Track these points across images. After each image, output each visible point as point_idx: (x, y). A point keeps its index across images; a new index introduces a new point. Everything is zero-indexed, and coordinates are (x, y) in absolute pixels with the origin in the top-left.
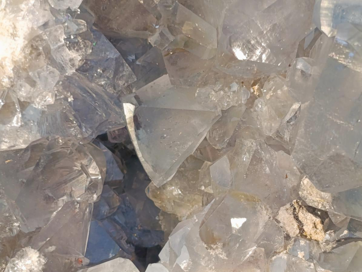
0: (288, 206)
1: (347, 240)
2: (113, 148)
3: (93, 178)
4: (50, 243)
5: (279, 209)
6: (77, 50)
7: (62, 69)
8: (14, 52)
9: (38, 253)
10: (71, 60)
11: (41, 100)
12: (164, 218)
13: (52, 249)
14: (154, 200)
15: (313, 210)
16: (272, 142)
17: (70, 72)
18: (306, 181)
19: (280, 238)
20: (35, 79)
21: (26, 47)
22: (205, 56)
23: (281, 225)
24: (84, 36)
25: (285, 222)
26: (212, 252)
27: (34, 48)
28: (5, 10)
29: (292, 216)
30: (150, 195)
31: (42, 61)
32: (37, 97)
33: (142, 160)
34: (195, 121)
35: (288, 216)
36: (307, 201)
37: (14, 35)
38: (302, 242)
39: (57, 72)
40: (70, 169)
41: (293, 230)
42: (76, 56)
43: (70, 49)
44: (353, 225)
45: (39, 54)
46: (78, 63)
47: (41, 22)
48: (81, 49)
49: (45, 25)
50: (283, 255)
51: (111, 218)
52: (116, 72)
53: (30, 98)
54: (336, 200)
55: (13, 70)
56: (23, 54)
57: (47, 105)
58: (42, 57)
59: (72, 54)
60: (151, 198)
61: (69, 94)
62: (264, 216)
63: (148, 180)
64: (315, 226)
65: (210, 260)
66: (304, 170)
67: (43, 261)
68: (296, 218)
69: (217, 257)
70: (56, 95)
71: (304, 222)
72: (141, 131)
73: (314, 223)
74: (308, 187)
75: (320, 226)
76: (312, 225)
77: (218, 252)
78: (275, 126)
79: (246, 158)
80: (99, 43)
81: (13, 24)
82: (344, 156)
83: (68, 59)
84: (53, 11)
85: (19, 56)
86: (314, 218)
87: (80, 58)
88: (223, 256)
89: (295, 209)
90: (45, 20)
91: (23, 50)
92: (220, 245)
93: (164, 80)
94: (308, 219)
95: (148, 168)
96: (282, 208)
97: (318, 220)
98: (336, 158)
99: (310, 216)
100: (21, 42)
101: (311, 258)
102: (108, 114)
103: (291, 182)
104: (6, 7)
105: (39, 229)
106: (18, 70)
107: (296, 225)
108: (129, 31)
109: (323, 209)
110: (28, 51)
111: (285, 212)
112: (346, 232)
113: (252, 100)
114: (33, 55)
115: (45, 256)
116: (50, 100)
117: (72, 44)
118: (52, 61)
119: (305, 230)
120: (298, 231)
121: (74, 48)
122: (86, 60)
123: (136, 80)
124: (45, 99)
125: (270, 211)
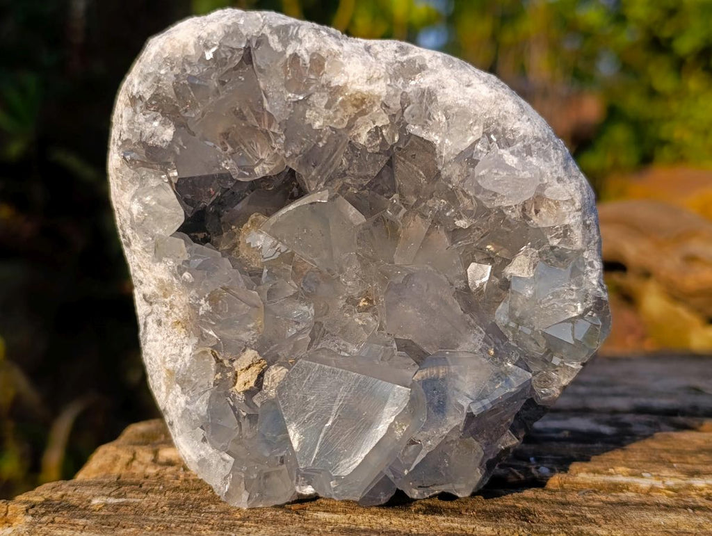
0: (259, 357)
1: (238, 416)
4: (181, 148)
5: (255, 350)
6: (368, 140)
7: (349, 129)
8: (355, 83)
9: (171, 140)
10: (359, 135)
11: (315, 117)
13: (177, 151)
14: (249, 222)
16: (317, 328)
17: (348, 137)
18: (284, 371)
19: (228, 356)
20: (333, 107)
21: (361, 93)
23: (242, 354)
24: (384, 144)
25: (245, 357)
26: (203, 301)
27: (363, 101)
28: (396, 62)
29: (251, 363)
31: (351, 110)
32: (317, 112)
33: (284, 211)
35: (251, 358)
36: (267, 372)
37: (370, 80)
38: (230, 374)
39: (344, 125)
41: (240, 365)
42: (363, 139)
43: (368, 133)
45: (357, 107)
46: (356, 142)
47: (389, 103)
48: (371, 143)
49: (386, 107)
53: (314, 106)
54: (273, 402)
55: (338, 86)
56: (354, 93)
57: (311, 124)
58: (355, 110)
59: (365, 136)
60: (250, 219)
61: (324, 142)
62: (247, 338)
63: (268, 215)
64: (246, 383)
65: (196, 299)
67: (164, 145)
68: (250, 366)
69: (199, 305)
70: (321, 130)
71: (248, 373)
73: (249, 382)
74: (279, 374)
75: (247, 387)
76: (246, 380)
77: (204, 307)
81: (382, 77)
83: (360, 131)
85: (352, 89)
86: (253, 381)
87: (362, 143)
88: (202, 311)
89: (258, 363)
90: (392, 106)
91: (357, 92)
92: (210, 308)
94: (251, 377)
96: (256, 352)
97: (252, 384)
99: (255, 378)
100: (365, 88)
101: (217, 384)
104: (399, 62)
105: (193, 134)
106: (338, 90)
107: (244, 366)
109: (263, 387)
110: (359, 96)
111: (254, 356)
112: (244, 414)
114: (355, 102)
115: (169, 146)
116: (317, 125)
117: (373, 134)
118: (353, 119)
119: (242, 375)
120: (239, 369)
121: (371, 137)
122: (361, 149)
124: (318, 120)
125: (252, 342)
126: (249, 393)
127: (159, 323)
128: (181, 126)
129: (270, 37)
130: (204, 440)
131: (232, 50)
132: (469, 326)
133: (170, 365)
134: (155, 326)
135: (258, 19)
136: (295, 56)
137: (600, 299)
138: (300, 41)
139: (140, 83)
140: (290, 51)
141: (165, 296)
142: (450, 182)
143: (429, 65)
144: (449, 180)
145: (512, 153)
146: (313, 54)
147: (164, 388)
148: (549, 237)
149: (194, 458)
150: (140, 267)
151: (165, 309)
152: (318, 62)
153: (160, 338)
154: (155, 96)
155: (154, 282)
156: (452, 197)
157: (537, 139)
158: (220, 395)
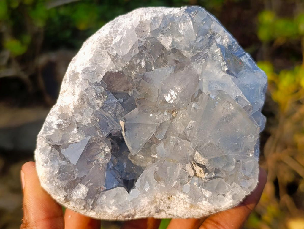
0: (190, 164)
1: (214, 178)
3: (107, 152)
4: (90, 182)
5: (186, 165)
6: (100, 100)
7: (94, 107)
8: (74, 101)
9: (85, 186)
10: (98, 104)
11: (86, 121)
12: (135, 168)
13: (91, 184)
14: (131, 160)
15: (199, 165)
16: (181, 136)
17: (97, 109)
18: (197, 153)
19: (186, 178)
20: (83, 112)
21: (79, 99)
22: (154, 101)
23: (187, 171)
24: (103, 94)
25: (189, 170)
26: (159, 184)
27: (82, 99)
28: (69, 83)
29: (192, 168)
30: (129, 158)
31: (86, 105)
32: (84, 120)
33: (128, 145)
34: (149, 128)
35: (189, 168)
36: (197, 161)
37: (73, 94)
38: (195, 178)
39: (92, 109)
40: (98, 150)
41: (192, 173)
42: (100, 102)
43: (97, 99)
45: (84, 102)
46: (101, 105)
47: (85, 88)
48: (102, 99)
49: (87, 89)
50: (188, 185)
51: (113, 168)
52: (116, 108)
53: (81, 121)
54: (210, 161)
55: (74, 109)
56: (78, 102)
57: (88, 124)
58: (86, 103)
59: (98, 101)
60: (130, 159)
61: (97, 119)
62: (180, 168)
63: (129, 152)
64: (201, 172)
65: (158, 187)
66: (196, 149)
67: (87, 190)
68: (193, 168)
69: (161, 186)
70: (92, 119)
71: (196, 170)
72: (126, 132)
73: (200, 170)
74: (198, 156)
75: (202, 172)
76: (199, 171)
77: (162, 184)
78: (183, 129)
79: (172, 143)
80: (109, 96)
81: (73, 89)
82: (214, 144)
83: (96, 103)
84: (90, 83)
85: (76, 103)
86: (200, 168)
87: (101, 103)
88: (164, 186)
89: (192, 165)
90: (87, 87)
91: (78, 100)
92: (163, 181)
93: (136, 111)
94: (198, 169)
95: (130, 148)
96: (187, 165)
97: (201, 169)
98: (210, 145)
99: (199, 167)
100: (77, 97)
101: (199, 185)
102: (114, 126)
103: (190, 153)
104: (69, 82)
105: (85, 176)
106: (76, 109)
107: (193, 171)
108: (121, 90)
109: (204, 164)
110: (80, 101)
112: (214, 174)
113: (172, 119)
114: (82, 103)
115: (88, 187)
116: (90, 121)
117: (98, 97)
118: (90, 105)
119: (197, 173)
120: (194, 174)
122: (104, 104)
123: (124, 111)
124: (87, 121)
125: (182, 166)
126: (206, 171)
127: (169, 207)
128: (81, 180)
129: (48, 134)
130: (224, 195)
131: (51, 151)
132: (190, 68)
133: (188, 206)
134: (170, 209)
135: (40, 139)
136: (59, 125)
137: (186, 10)
138: (52, 122)
139: (59, 196)
140: (55, 127)
141: (156, 202)
142: (124, 67)
143: (73, 69)
144: (123, 68)
145: (115, 38)
146: (59, 117)
147: (199, 211)
148: (155, 28)
149: (231, 201)
150: (143, 212)
151: (162, 203)
152: (62, 116)
153: (175, 209)
154: (66, 190)
155: (149, 206)
156: (131, 67)
157: (112, 27)
158: (204, 185)
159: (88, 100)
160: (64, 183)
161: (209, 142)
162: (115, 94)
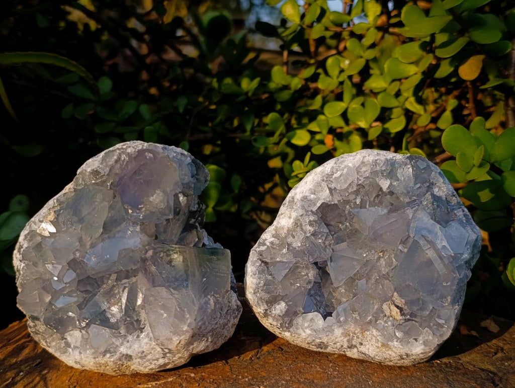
0: (387, 303)
1: (409, 320)
2: (319, 268)
3: (310, 278)
4: (290, 301)
5: (383, 303)
7: (305, 233)
9: (285, 304)
10: (309, 230)
12: (336, 301)
13: (291, 303)
14: (333, 293)
16: (385, 277)
17: (308, 235)
18: (395, 294)
19: (382, 315)
20: (295, 235)
21: (293, 223)
22: (363, 238)
23: (383, 310)
24: (316, 222)
25: (385, 309)
26: (354, 316)
27: (296, 223)
29: (388, 307)
30: (331, 290)
31: (299, 229)
32: (294, 242)
34: (355, 263)
35: (386, 307)
36: (395, 302)
37: (290, 218)
38: (391, 319)
39: (303, 234)
41: (388, 313)
42: (312, 229)
44: (412, 315)
45: (298, 226)
46: (312, 232)
47: (301, 213)
48: (314, 227)
49: (302, 215)
52: (326, 238)
53: (292, 242)
54: (406, 303)
55: (287, 230)
56: (292, 225)
57: (298, 246)
59: (310, 228)
61: (307, 243)
62: (377, 305)
65: (352, 319)
66: (395, 290)
67: (287, 308)
68: (390, 308)
69: (355, 318)
70: (302, 243)
71: (393, 311)
72: (332, 263)
74: (396, 296)
75: (399, 313)
76: (396, 312)
77: (357, 316)
78: (387, 270)
80: (321, 225)
81: (290, 213)
82: (411, 286)
84: (306, 211)
88: (358, 318)
89: (390, 304)
90: (302, 213)
92: (357, 313)
93: (344, 244)
95: (333, 279)
97: (398, 311)
98: (408, 286)
99: (396, 308)
100: (292, 220)
101: (393, 325)
102: (321, 254)
103: (390, 293)
104: (288, 206)
105: (286, 295)
106: (289, 230)
107: (389, 311)
108: (333, 222)
109: (401, 307)
110: (294, 224)
111: (385, 305)
112: (408, 317)
113: (379, 258)
114: (296, 226)
115: (288, 305)
117: (311, 224)
118: (302, 229)
119: (393, 314)
120: (390, 314)
121: (311, 226)
122: (315, 231)
123: (333, 242)
124: (297, 244)
125: (380, 303)
127: (361, 344)
128: (283, 298)
129: (260, 249)
130: (416, 340)
131: (261, 265)
132: (404, 213)
133: (380, 345)
134: (362, 347)
135: (253, 253)
136: (272, 243)
137: (408, 157)
138: (266, 239)
139: (260, 308)
140: (268, 244)
141: (349, 335)
142: (340, 201)
143: (293, 195)
144: (339, 201)
145: (336, 173)
146: (273, 236)
147: (390, 352)
148: (375, 170)
149: (423, 347)
150: (335, 344)
151: (355, 338)
152: (276, 236)
153: (367, 346)
154: (267, 303)
155: (342, 338)
156: (346, 202)
157: (336, 163)
158: (398, 327)
159: (301, 225)
160: (266, 296)
161: (407, 283)
162: (328, 225)
